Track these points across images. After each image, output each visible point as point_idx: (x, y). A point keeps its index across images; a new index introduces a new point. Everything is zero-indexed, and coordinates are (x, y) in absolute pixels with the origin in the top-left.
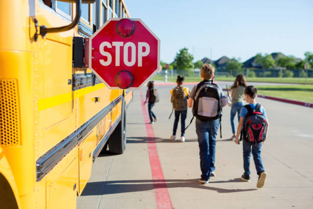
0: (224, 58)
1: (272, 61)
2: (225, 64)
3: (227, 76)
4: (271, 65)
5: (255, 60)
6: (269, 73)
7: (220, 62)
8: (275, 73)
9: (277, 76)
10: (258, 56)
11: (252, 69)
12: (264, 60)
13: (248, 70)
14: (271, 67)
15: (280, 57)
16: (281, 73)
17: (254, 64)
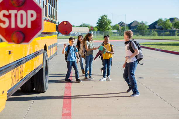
0: (135, 22)
1: (170, 24)
2: (135, 27)
3: (137, 36)
4: (169, 27)
5: (158, 24)
6: (168, 33)
7: (132, 25)
8: (172, 33)
9: (174, 35)
10: (160, 20)
11: (156, 30)
12: (165, 23)
13: (152, 31)
14: (169, 29)
15: (176, 21)
16: (176, 33)
17: (157, 26)
